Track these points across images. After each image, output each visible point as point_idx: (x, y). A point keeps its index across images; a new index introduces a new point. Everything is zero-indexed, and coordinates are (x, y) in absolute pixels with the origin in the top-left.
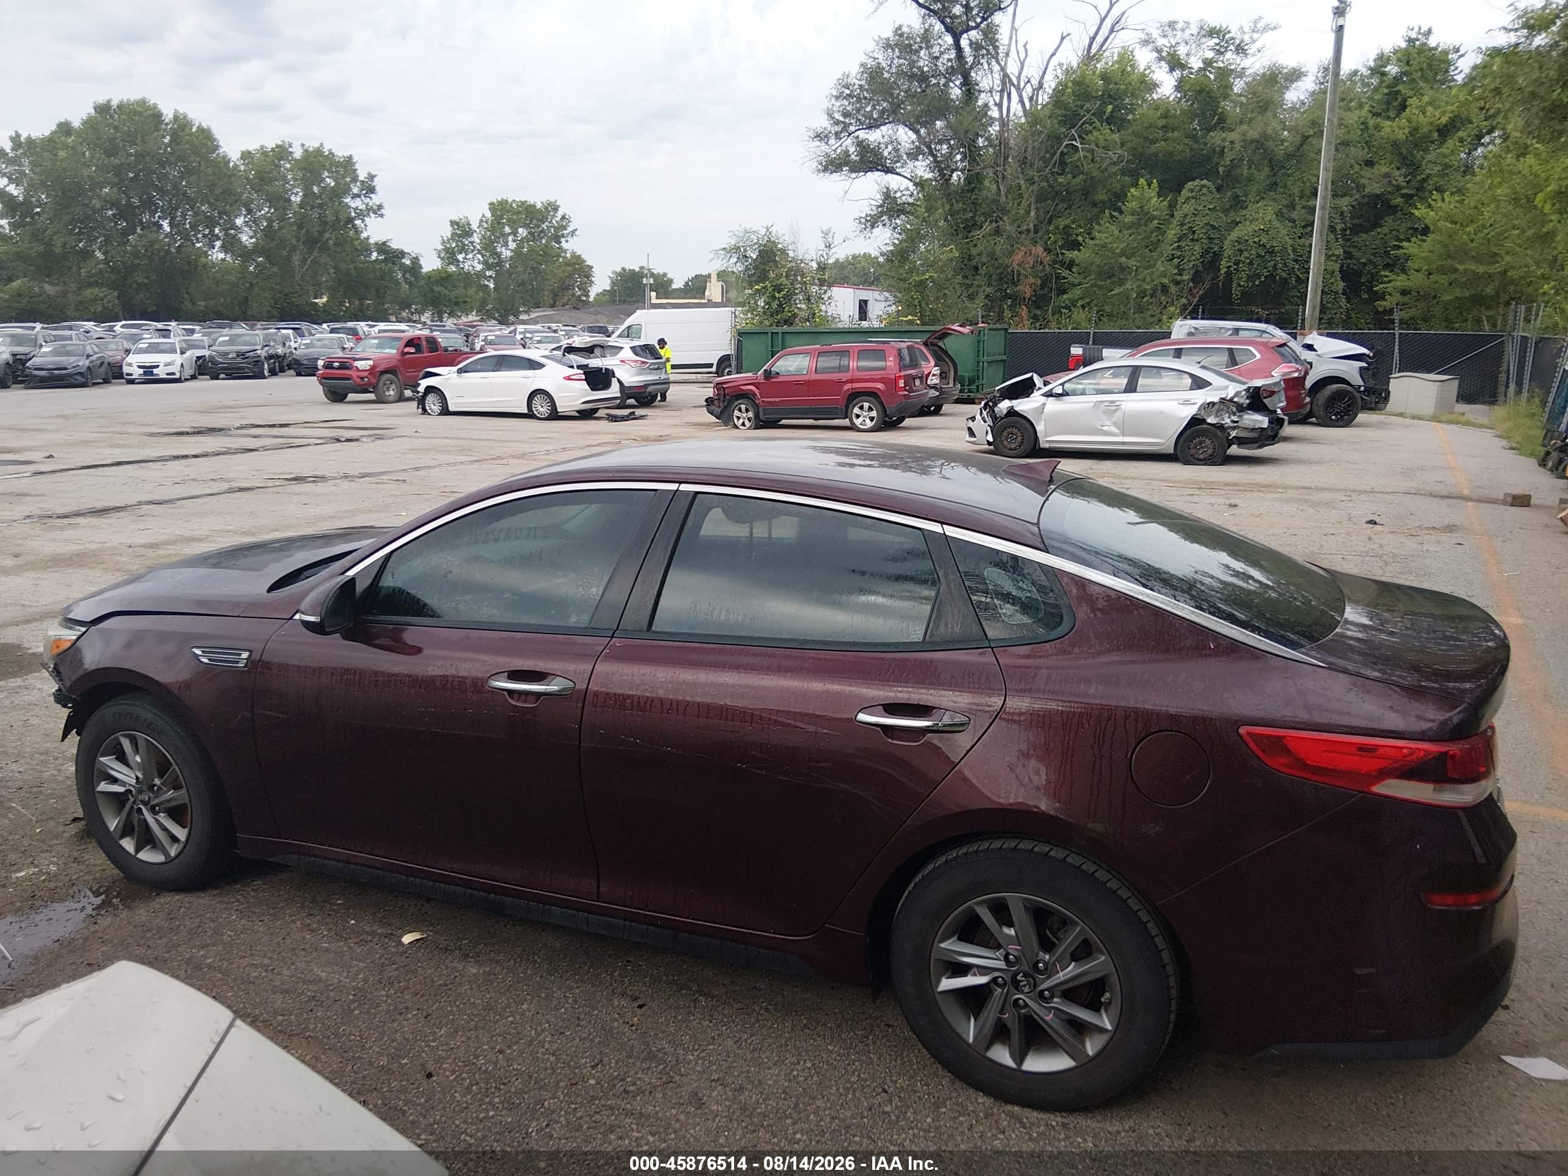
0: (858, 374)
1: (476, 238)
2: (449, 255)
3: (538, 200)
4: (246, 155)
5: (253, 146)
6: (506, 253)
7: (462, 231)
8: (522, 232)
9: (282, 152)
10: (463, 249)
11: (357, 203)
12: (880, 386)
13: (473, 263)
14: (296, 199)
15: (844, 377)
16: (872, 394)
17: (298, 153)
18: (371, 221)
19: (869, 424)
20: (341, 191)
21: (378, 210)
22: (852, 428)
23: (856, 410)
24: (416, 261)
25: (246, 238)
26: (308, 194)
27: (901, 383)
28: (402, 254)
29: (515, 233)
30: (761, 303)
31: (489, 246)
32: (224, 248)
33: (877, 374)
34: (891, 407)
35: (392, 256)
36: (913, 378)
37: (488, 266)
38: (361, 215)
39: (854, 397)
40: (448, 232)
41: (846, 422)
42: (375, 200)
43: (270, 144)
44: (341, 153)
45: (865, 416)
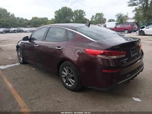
0: (126, 27)
1: (94, 17)
2: (92, 19)
3: (100, 13)
4: (74, 11)
5: (75, 10)
6: (97, 18)
7: (93, 16)
8: (99, 16)
9: (77, 10)
10: (93, 18)
11: (84, 15)
12: (128, 28)
13: (94, 20)
14: (78, 15)
15: (124, 27)
16: (127, 29)
17: (79, 10)
18: (85, 16)
19: (127, 32)
20: (82, 13)
21: (85, 15)
22: (125, 33)
23: (125, 31)
24: (89, 20)
25: (74, 19)
26: (79, 14)
27: (131, 28)
28: (87, 19)
29: (98, 16)
30: (119, 21)
31: (96, 18)
32: (72, 20)
33: (128, 27)
34: (129, 31)
35: (86, 19)
36: (133, 27)
37: (95, 20)
38: (84, 16)
39: (125, 30)
40: (92, 17)
41: (124, 32)
42: (85, 14)
43: (76, 10)
44: (82, 10)
45: (126, 32)
